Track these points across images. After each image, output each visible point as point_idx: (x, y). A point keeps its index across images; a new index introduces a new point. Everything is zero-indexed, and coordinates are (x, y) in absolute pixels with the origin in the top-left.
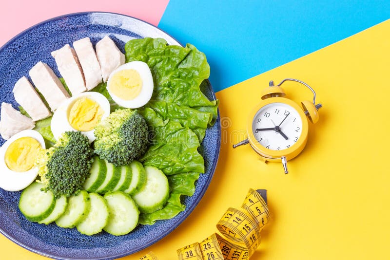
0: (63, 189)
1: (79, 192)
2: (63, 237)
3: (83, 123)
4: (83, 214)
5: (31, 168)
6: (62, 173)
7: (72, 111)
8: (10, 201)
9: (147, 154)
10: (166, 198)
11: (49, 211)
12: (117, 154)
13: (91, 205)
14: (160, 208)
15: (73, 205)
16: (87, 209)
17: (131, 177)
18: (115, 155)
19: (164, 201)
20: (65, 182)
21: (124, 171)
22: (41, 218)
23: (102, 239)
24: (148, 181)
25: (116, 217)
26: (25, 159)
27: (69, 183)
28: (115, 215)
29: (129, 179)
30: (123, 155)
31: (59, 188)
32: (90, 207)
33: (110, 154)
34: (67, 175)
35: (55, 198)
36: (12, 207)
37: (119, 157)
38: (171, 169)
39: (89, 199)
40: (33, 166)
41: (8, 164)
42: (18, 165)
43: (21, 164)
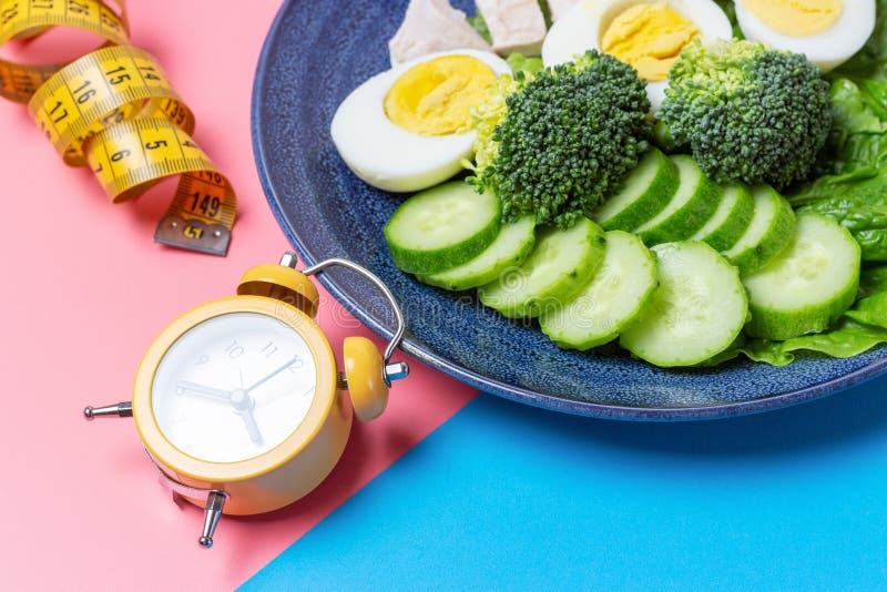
0: (534, 183)
1: (578, 219)
2: (492, 338)
3: (642, 56)
4: (574, 275)
5: (453, 132)
6: (545, 133)
7: (617, 22)
8: (364, 217)
9: (810, 188)
10: (845, 298)
11: (472, 248)
12: (726, 123)
13: (607, 262)
14: (817, 327)
15: (548, 253)
16: (589, 266)
17: (749, 219)
18: (718, 125)
19: (834, 304)
20: (546, 163)
21: (731, 200)
22: (443, 259)
23: (609, 370)
24: (798, 251)
25: (671, 312)
26: (445, 103)
27: (558, 167)
28: (671, 305)
29: (740, 222)
30: (742, 131)
31: (524, 176)
32: (600, 265)
33: (705, 117)
34: (560, 140)
35: (500, 216)
36: (364, 230)
37: (729, 136)
38: (874, 237)
39: (602, 241)
40: (464, 125)
41: (391, 113)
42: (419, 116)
43: (428, 112)
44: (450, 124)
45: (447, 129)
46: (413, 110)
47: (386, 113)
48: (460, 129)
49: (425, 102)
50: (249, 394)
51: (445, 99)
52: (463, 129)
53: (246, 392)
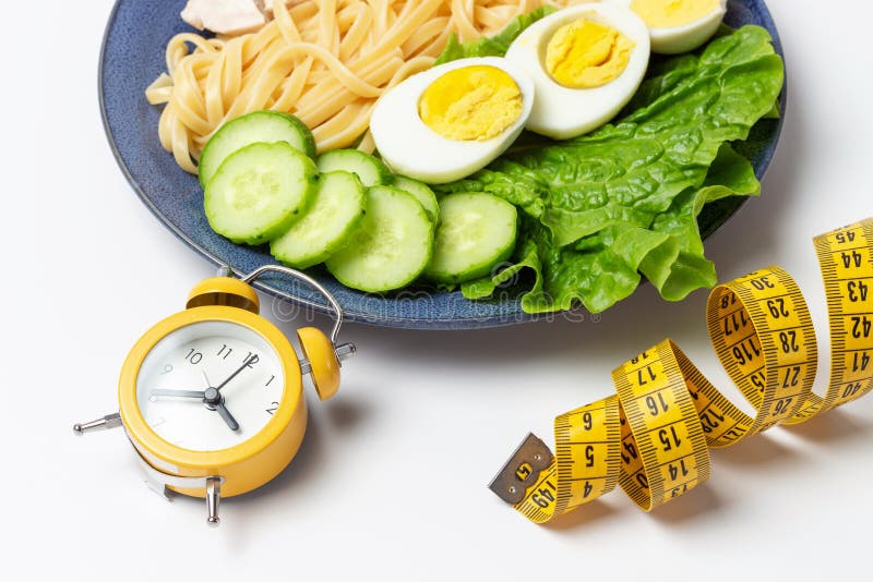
26: (470, 112)
40: (484, 134)
41: (423, 114)
42: (446, 120)
43: (454, 119)
44: (473, 133)
45: (470, 136)
46: (443, 115)
47: (420, 113)
48: (480, 138)
49: (453, 109)
50: (220, 391)
51: (471, 108)
52: (483, 137)
53: (218, 390)
